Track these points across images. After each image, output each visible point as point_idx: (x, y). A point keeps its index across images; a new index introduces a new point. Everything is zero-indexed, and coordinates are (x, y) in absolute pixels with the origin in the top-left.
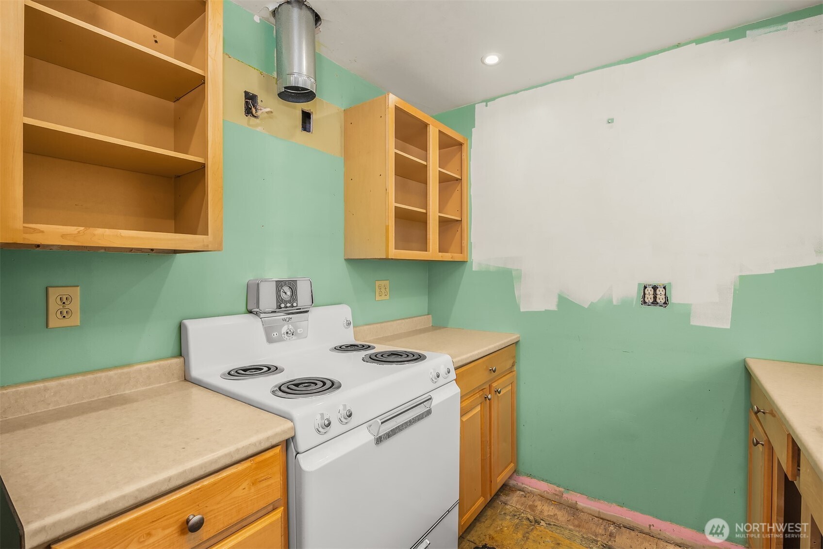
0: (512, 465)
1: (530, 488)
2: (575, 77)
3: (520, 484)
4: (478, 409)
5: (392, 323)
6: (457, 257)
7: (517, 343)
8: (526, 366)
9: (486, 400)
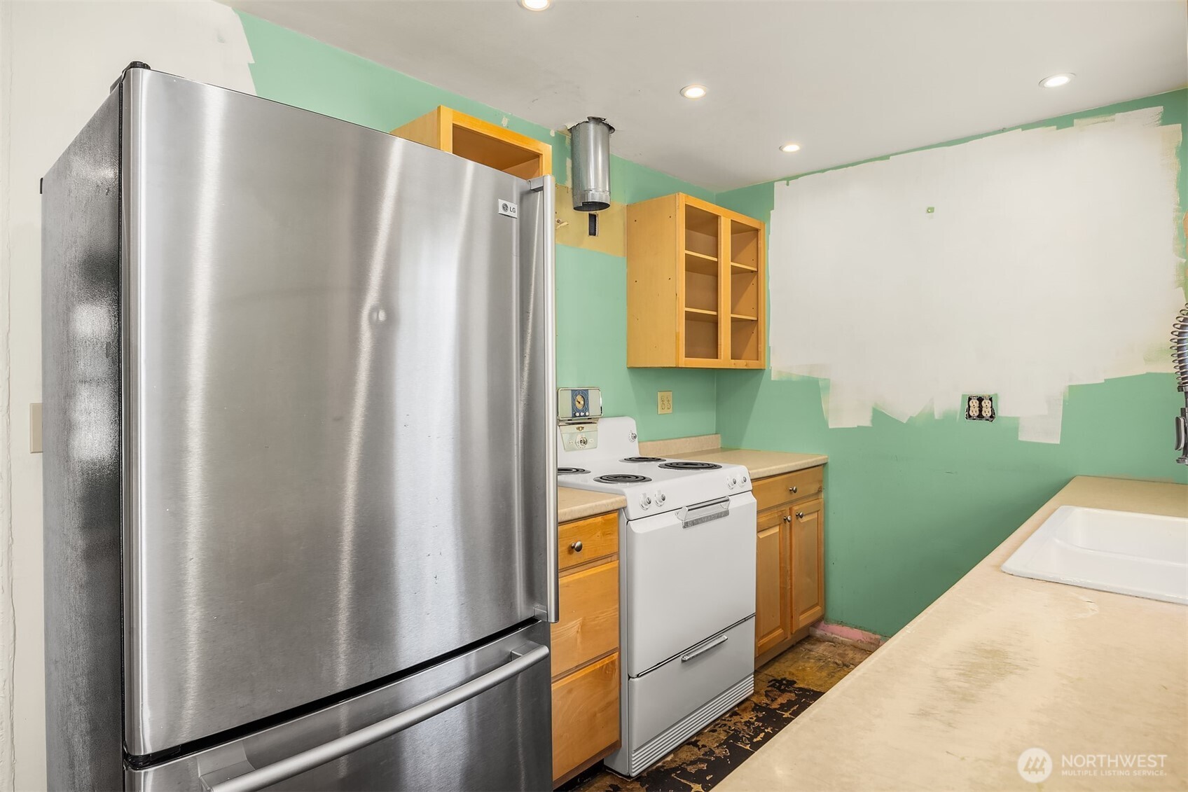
0: (818, 608)
1: (841, 638)
2: (891, 157)
3: (829, 634)
4: (776, 530)
5: (676, 440)
6: (753, 364)
7: (824, 465)
8: (835, 492)
9: (785, 522)
